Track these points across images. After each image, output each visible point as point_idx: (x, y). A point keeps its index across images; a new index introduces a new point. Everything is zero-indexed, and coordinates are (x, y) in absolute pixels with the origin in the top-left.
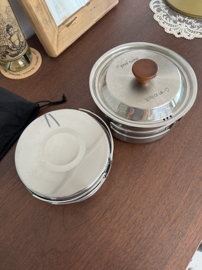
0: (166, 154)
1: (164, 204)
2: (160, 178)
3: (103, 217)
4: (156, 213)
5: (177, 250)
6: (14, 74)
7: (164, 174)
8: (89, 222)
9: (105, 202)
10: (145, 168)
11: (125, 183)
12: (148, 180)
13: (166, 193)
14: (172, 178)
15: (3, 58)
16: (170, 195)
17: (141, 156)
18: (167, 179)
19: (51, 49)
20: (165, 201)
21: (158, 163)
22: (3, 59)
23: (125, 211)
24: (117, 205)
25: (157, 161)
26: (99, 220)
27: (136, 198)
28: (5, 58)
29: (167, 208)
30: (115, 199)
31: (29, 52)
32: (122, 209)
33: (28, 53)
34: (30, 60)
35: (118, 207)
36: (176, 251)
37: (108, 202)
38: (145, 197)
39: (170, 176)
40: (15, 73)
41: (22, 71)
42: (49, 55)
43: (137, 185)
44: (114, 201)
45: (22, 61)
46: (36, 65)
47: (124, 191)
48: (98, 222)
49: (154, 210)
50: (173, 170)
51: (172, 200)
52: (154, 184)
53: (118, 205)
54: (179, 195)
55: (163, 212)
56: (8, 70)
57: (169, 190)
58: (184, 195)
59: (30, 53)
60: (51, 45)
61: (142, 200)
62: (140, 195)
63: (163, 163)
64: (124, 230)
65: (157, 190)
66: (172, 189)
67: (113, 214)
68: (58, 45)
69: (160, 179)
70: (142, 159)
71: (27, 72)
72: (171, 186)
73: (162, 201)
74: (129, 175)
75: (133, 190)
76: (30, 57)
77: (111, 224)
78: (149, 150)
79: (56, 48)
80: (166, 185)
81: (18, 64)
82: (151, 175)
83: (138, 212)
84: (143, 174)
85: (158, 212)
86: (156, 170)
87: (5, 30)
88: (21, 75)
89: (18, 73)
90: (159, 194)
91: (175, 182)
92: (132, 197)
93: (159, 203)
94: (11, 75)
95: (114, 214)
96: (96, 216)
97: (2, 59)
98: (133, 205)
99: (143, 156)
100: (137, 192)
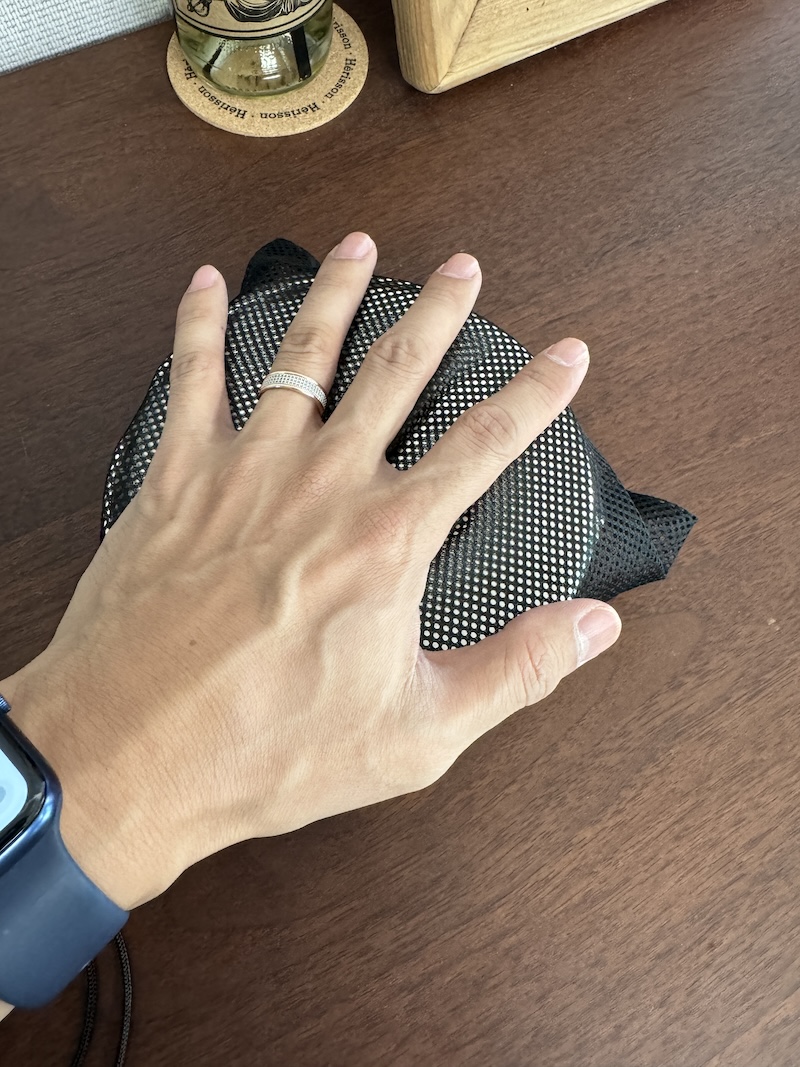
0: (762, 760)
1: (662, 1004)
2: (691, 865)
3: (358, 936)
4: (608, 1029)
6: (218, 102)
7: (714, 857)
8: (286, 932)
9: (394, 871)
10: (639, 785)
11: (519, 819)
12: (630, 851)
13: (694, 953)
14: (748, 894)
15: (192, 9)
16: (709, 972)
17: (644, 720)
18: (724, 888)
19: (427, 47)
20: (673, 990)
21: (709, 789)
22: (193, 15)
23: (469, 955)
24: (441, 910)
25: (709, 777)
26: (331, 943)
27: (544, 915)
28: (205, 12)
29: (669, 1029)
30: (441, 876)
31: (322, 25)
32: (456, 939)
33: (316, 25)
34: (311, 62)
35: (441, 917)
37: (406, 873)
38: (585, 927)
39: (743, 875)
40: (225, 99)
41: (258, 101)
42: (404, 75)
43: (571, 855)
44: (436, 882)
45: (277, 54)
46: (330, 95)
47: (498, 855)
48: (327, 950)
49: (606, 1011)
50: (766, 854)
51: (706, 1001)
52: (652, 880)
53: (444, 911)
54: (752, 992)
55: (647, 1039)
56: (200, 75)
57: (711, 946)
58: (773, 1005)
59: (323, 33)
60: (432, 30)
61: (565, 936)
62: (566, 911)
63: (733, 799)
64: (430, 1045)
65: (654, 919)
66: (729, 947)
67: (404, 946)
68: (466, 39)
69: (690, 871)
70: (641, 738)
71: (280, 115)
72: (727, 930)
73: (656, 986)
74: (554, 788)
75: (544, 873)
76: (317, 48)
77: (377, 985)
78: (692, 710)
79: (451, 53)
80: (708, 916)
81: (256, 64)
82: (654, 834)
83: (528, 986)
84: (619, 812)
85: (619, 1028)
86: (689, 822)
88: (247, 115)
89: (239, 103)
90: (655, 945)
91: (754, 918)
92: (527, 900)
93: (643, 986)
94: (203, 98)
95: (411, 943)
96: (329, 916)
97: (188, 13)
98: (514, 939)
99: (654, 728)
100: (558, 890)
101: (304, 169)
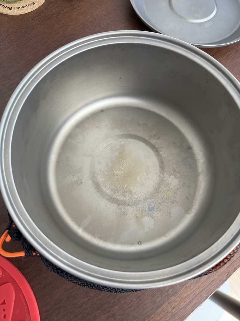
5: (159, 312)
36: (157, 312)
40: (4, 5)
41: (15, 4)
71: (23, 7)
88: (12, 9)
89: (9, 5)
101: (32, 23)
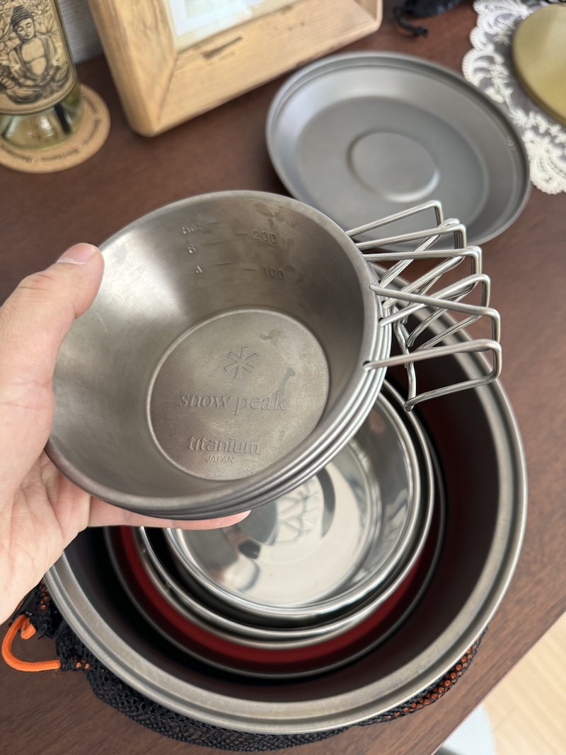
6: (13, 154)
19: (141, 109)
59: (76, 103)
60: (142, 100)
71: (55, 158)
79: (157, 111)
87: (9, 20)
89: (27, 153)
